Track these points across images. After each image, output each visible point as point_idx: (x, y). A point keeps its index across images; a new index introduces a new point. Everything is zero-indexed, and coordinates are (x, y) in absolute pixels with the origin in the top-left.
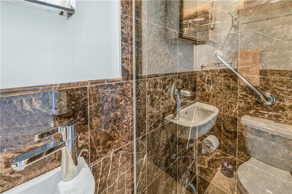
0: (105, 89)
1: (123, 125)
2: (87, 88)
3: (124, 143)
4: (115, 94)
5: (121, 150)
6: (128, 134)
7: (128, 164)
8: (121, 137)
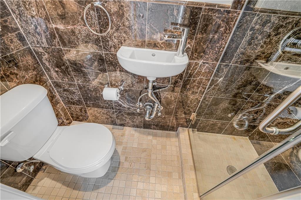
0: (214, 13)
1: (215, 47)
2: (202, 8)
3: (211, 60)
4: (220, 20)
5: (207, 63)
6: (216, 56)
7: (208, 75)
8: (211, 55)
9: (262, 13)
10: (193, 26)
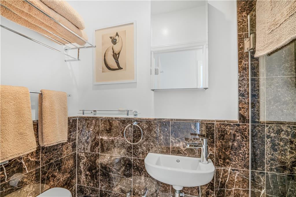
0: (225, 126)
1: (239, 154)
4: (233, 131)
5: (237, 170)
8: (237, 162)
9: (270, 125)
10: (210, 136)
